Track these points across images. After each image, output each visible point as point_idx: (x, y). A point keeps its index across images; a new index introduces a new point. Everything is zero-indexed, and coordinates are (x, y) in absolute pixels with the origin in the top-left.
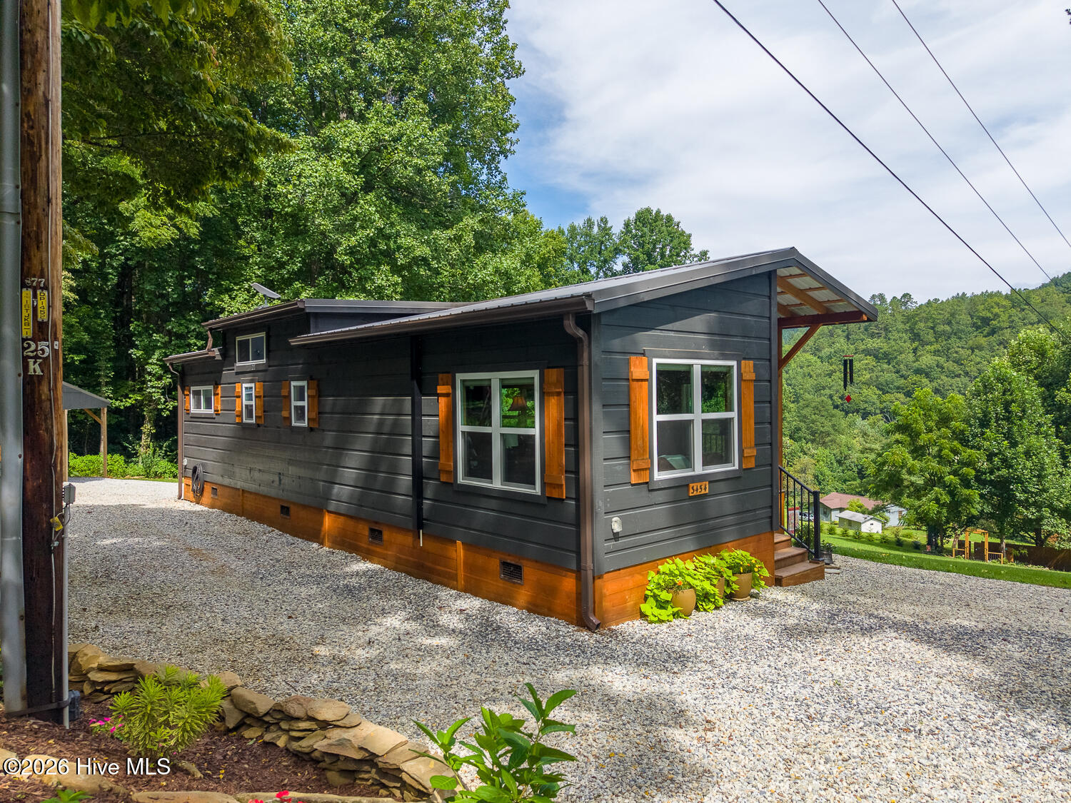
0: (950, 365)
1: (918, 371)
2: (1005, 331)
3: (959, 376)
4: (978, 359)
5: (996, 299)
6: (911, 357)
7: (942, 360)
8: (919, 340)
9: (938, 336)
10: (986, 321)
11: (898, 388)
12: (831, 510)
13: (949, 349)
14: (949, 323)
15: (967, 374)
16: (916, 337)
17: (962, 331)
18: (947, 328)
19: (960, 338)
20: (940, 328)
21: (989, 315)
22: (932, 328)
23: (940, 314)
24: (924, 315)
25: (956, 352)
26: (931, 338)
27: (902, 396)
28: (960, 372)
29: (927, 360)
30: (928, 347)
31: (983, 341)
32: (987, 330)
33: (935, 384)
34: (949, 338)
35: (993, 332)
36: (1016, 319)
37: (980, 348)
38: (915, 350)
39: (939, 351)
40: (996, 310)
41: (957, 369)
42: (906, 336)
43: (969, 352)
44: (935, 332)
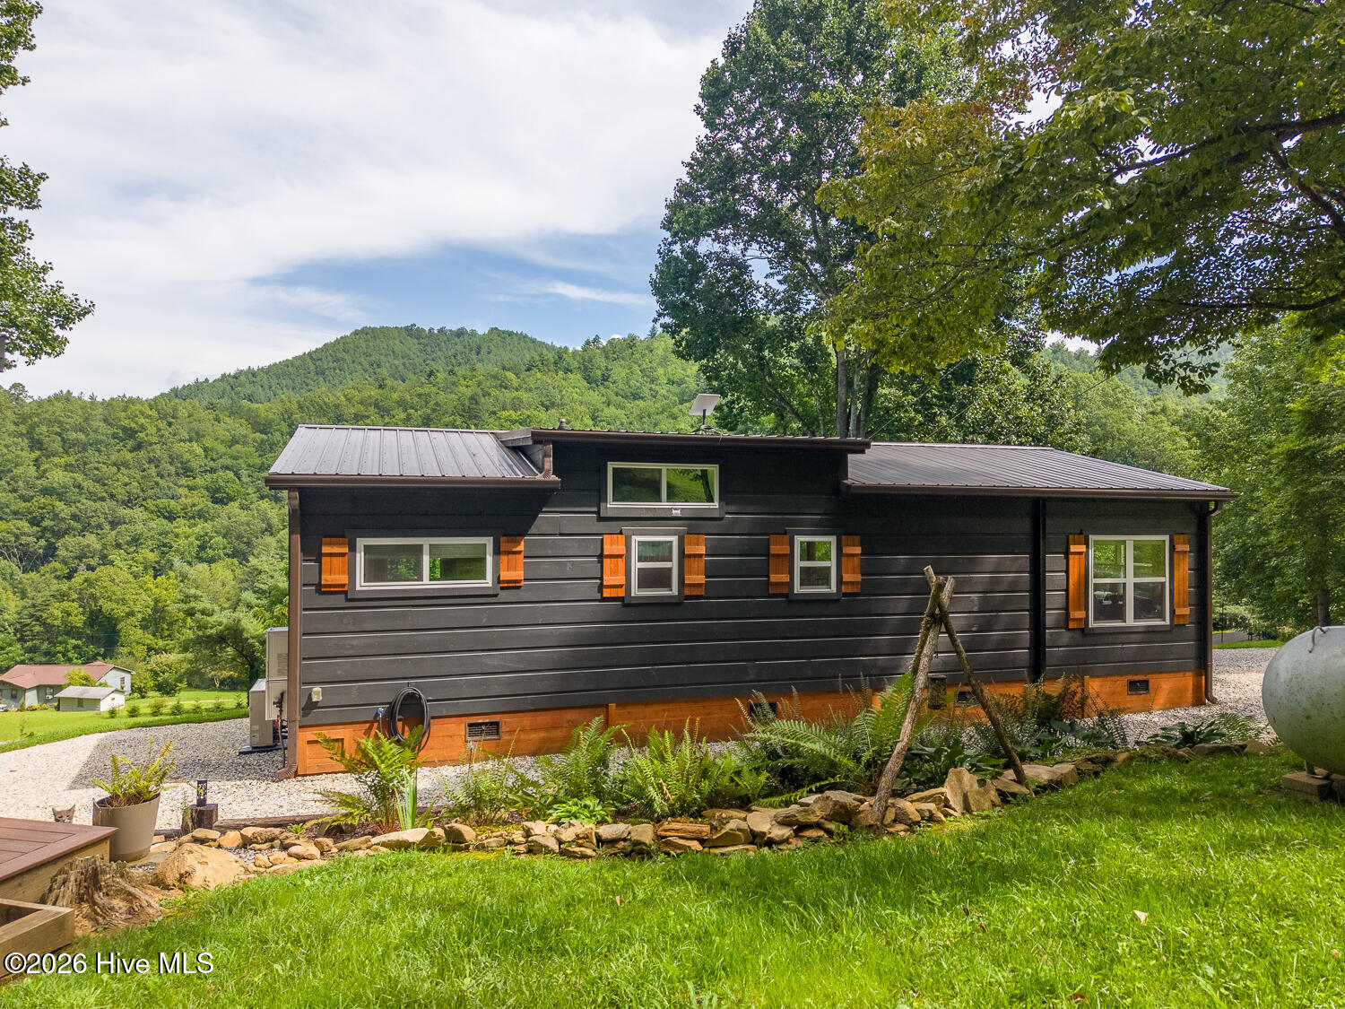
0: (88, 484)
1: (46, 491)
2: (155, 446)
3: (103, 499)
4: (127, 480)
5: (138, 407)
6: (32, 471)
7: (79, 477)
8: (40, 449)
9: (67, 446)
10: (130, 433)
11: (16, 513)
12: (25, 690)
13: (85, 464)
14: (82, 430)
15: (112, 496)
16: (36, 444)
17: (101, 442)
18: (82, 436)
19: (99, 451)
20: (73, 436)
21: (133, 425)
22: (59, 434)
23: (69, 417)
24: (47, 416)
25: (97, 469)
26: (57, 446)
27: (27, 524)
28: (104, 494)
29: (58, 477)
30: (56, 460)
31: (129, 456)
32: (131, 443)
33: (73, 509)
34: (84, 449)
35: (138, 447)
36: (166, 433)
37: (126, 464)
38: (37, 462)
39: (71, 465)
40: (142, 420)
41: (99, 490)
42: (25, 443)
43: (114, 469)
44: (63, 440)
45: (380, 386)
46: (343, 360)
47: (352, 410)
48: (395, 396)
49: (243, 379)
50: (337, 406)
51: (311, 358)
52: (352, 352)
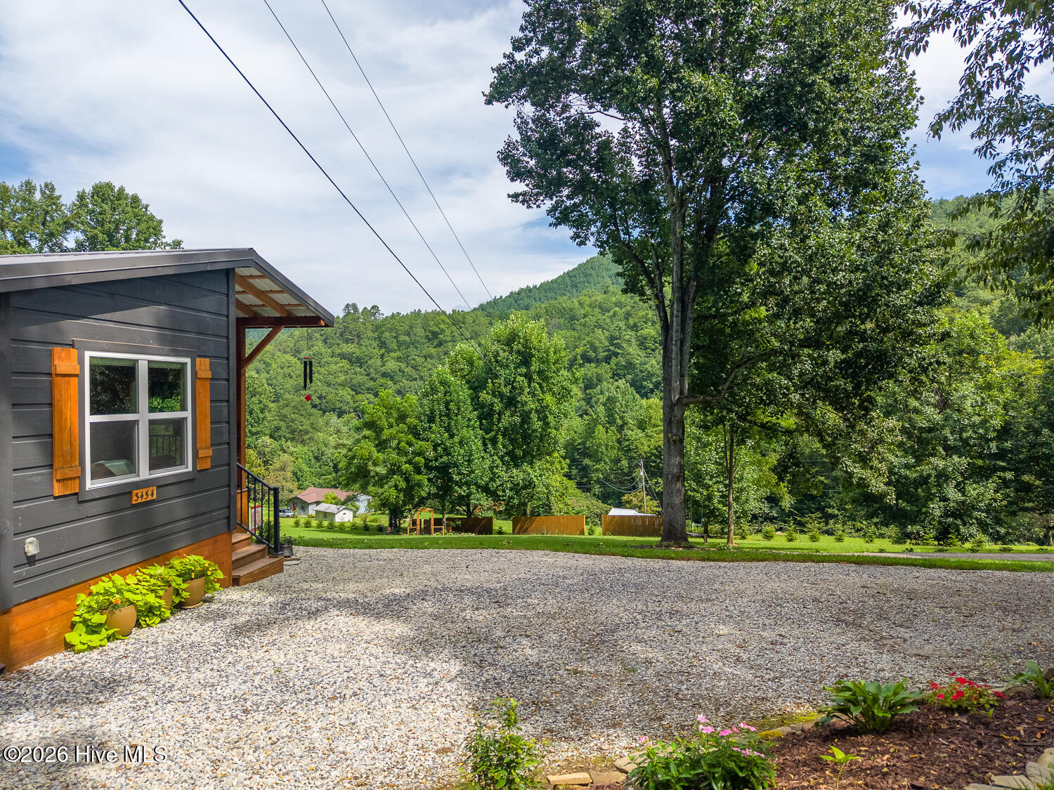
0: (408, 370)
1: (385, 375)
2: (449, 344)
3: (415, 379)
4: (430, 366)
5: (442, 317)
6: (379, 362)
7: (403, 366)
8: (386, 348)
9: (400, 344)
10: (435, 334)
11: (369, 389)
12: (309, 504)
13: (408, 356)
14: (408, 335)
16: (383, 345)
17: (418, 342)
18: (407, 338)
19: (416, 348)
20: (402, 338)
21: (438, 330)
22: (396, 338)
23: (401, 326)
24: (389, 326)
25: (414, 359)
26: (394, 346)
27: (372, 396)
28: (417, 376)
29: (392, 365)
30: (392, 354)
31: (433, 351)
32: (436, 342)
33: (397, 386)
34: (408, 347)
35: (440, 344)
36: (456, 334)
37: (431, 357)
38: (382, 356)
39: (400, 358)
40: (442, 326)
41: (414, 374)
42: (375, 344)
43: (423, 360)
44: (398, 342)
45: (605, 292)
46: (591, 275)
47: (582, 312)
48: (614, 299)
49: (523, 294)
50: (571, 310)
51: (569, 276)
52: (597, 268)
